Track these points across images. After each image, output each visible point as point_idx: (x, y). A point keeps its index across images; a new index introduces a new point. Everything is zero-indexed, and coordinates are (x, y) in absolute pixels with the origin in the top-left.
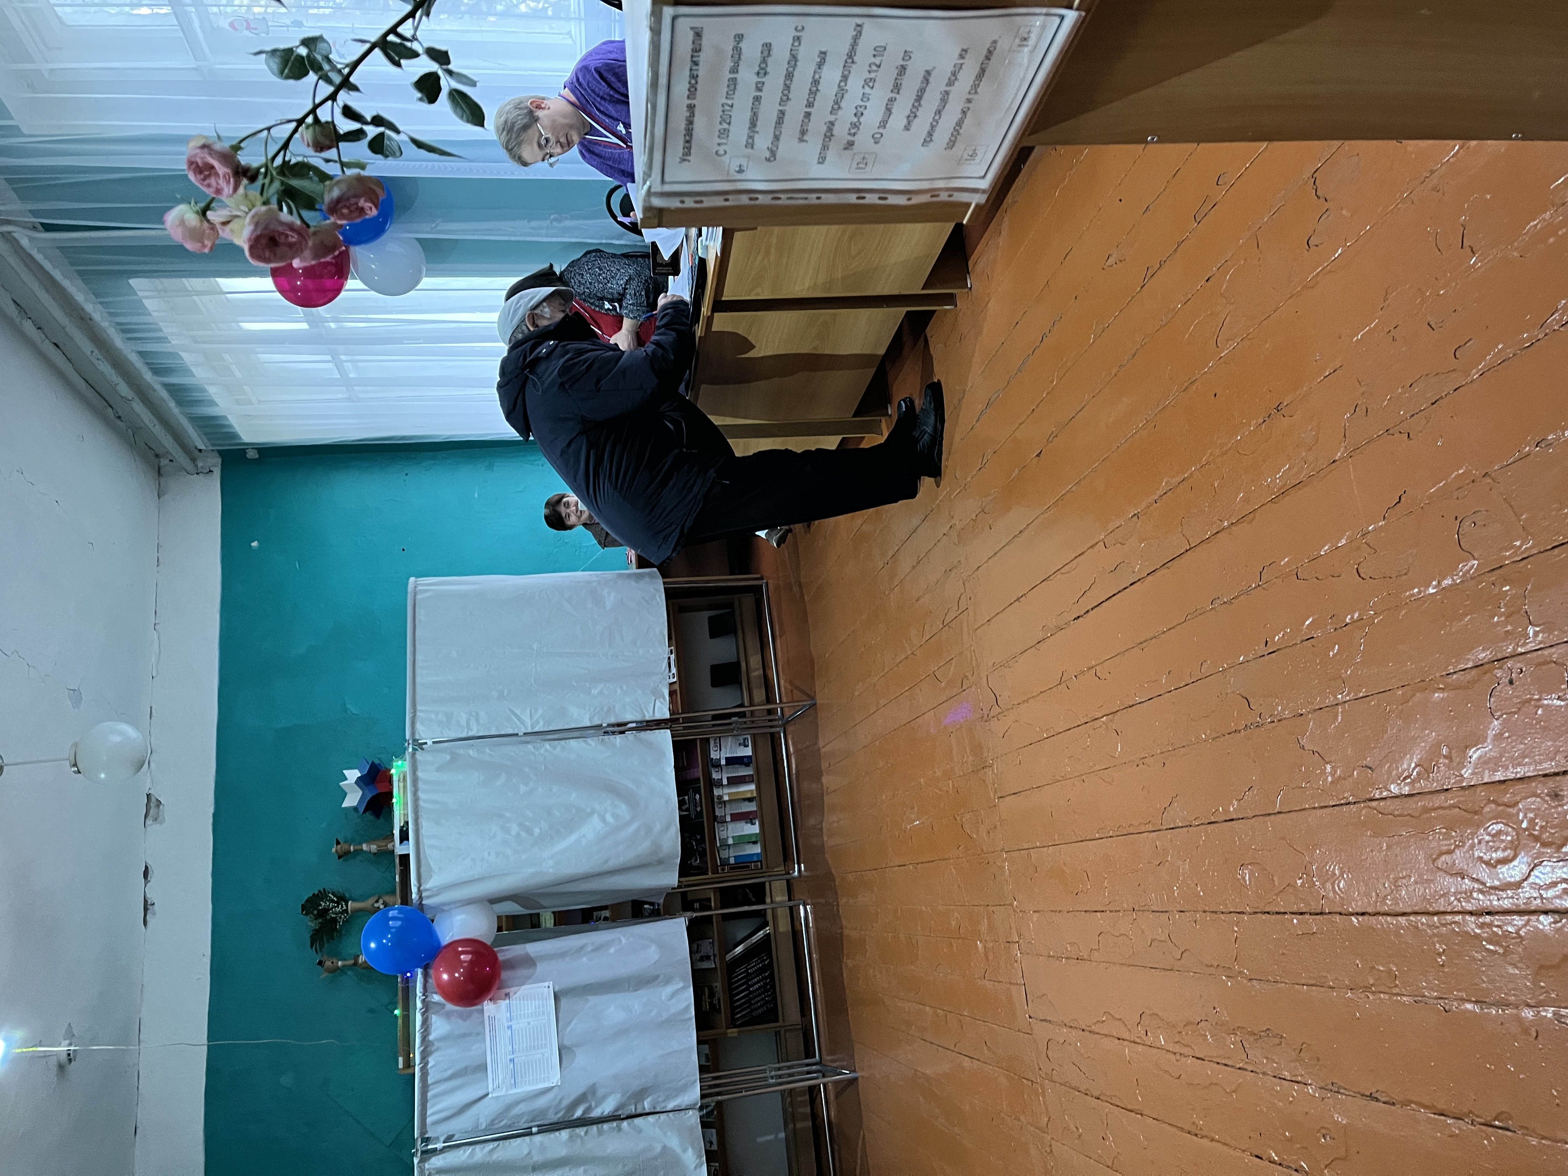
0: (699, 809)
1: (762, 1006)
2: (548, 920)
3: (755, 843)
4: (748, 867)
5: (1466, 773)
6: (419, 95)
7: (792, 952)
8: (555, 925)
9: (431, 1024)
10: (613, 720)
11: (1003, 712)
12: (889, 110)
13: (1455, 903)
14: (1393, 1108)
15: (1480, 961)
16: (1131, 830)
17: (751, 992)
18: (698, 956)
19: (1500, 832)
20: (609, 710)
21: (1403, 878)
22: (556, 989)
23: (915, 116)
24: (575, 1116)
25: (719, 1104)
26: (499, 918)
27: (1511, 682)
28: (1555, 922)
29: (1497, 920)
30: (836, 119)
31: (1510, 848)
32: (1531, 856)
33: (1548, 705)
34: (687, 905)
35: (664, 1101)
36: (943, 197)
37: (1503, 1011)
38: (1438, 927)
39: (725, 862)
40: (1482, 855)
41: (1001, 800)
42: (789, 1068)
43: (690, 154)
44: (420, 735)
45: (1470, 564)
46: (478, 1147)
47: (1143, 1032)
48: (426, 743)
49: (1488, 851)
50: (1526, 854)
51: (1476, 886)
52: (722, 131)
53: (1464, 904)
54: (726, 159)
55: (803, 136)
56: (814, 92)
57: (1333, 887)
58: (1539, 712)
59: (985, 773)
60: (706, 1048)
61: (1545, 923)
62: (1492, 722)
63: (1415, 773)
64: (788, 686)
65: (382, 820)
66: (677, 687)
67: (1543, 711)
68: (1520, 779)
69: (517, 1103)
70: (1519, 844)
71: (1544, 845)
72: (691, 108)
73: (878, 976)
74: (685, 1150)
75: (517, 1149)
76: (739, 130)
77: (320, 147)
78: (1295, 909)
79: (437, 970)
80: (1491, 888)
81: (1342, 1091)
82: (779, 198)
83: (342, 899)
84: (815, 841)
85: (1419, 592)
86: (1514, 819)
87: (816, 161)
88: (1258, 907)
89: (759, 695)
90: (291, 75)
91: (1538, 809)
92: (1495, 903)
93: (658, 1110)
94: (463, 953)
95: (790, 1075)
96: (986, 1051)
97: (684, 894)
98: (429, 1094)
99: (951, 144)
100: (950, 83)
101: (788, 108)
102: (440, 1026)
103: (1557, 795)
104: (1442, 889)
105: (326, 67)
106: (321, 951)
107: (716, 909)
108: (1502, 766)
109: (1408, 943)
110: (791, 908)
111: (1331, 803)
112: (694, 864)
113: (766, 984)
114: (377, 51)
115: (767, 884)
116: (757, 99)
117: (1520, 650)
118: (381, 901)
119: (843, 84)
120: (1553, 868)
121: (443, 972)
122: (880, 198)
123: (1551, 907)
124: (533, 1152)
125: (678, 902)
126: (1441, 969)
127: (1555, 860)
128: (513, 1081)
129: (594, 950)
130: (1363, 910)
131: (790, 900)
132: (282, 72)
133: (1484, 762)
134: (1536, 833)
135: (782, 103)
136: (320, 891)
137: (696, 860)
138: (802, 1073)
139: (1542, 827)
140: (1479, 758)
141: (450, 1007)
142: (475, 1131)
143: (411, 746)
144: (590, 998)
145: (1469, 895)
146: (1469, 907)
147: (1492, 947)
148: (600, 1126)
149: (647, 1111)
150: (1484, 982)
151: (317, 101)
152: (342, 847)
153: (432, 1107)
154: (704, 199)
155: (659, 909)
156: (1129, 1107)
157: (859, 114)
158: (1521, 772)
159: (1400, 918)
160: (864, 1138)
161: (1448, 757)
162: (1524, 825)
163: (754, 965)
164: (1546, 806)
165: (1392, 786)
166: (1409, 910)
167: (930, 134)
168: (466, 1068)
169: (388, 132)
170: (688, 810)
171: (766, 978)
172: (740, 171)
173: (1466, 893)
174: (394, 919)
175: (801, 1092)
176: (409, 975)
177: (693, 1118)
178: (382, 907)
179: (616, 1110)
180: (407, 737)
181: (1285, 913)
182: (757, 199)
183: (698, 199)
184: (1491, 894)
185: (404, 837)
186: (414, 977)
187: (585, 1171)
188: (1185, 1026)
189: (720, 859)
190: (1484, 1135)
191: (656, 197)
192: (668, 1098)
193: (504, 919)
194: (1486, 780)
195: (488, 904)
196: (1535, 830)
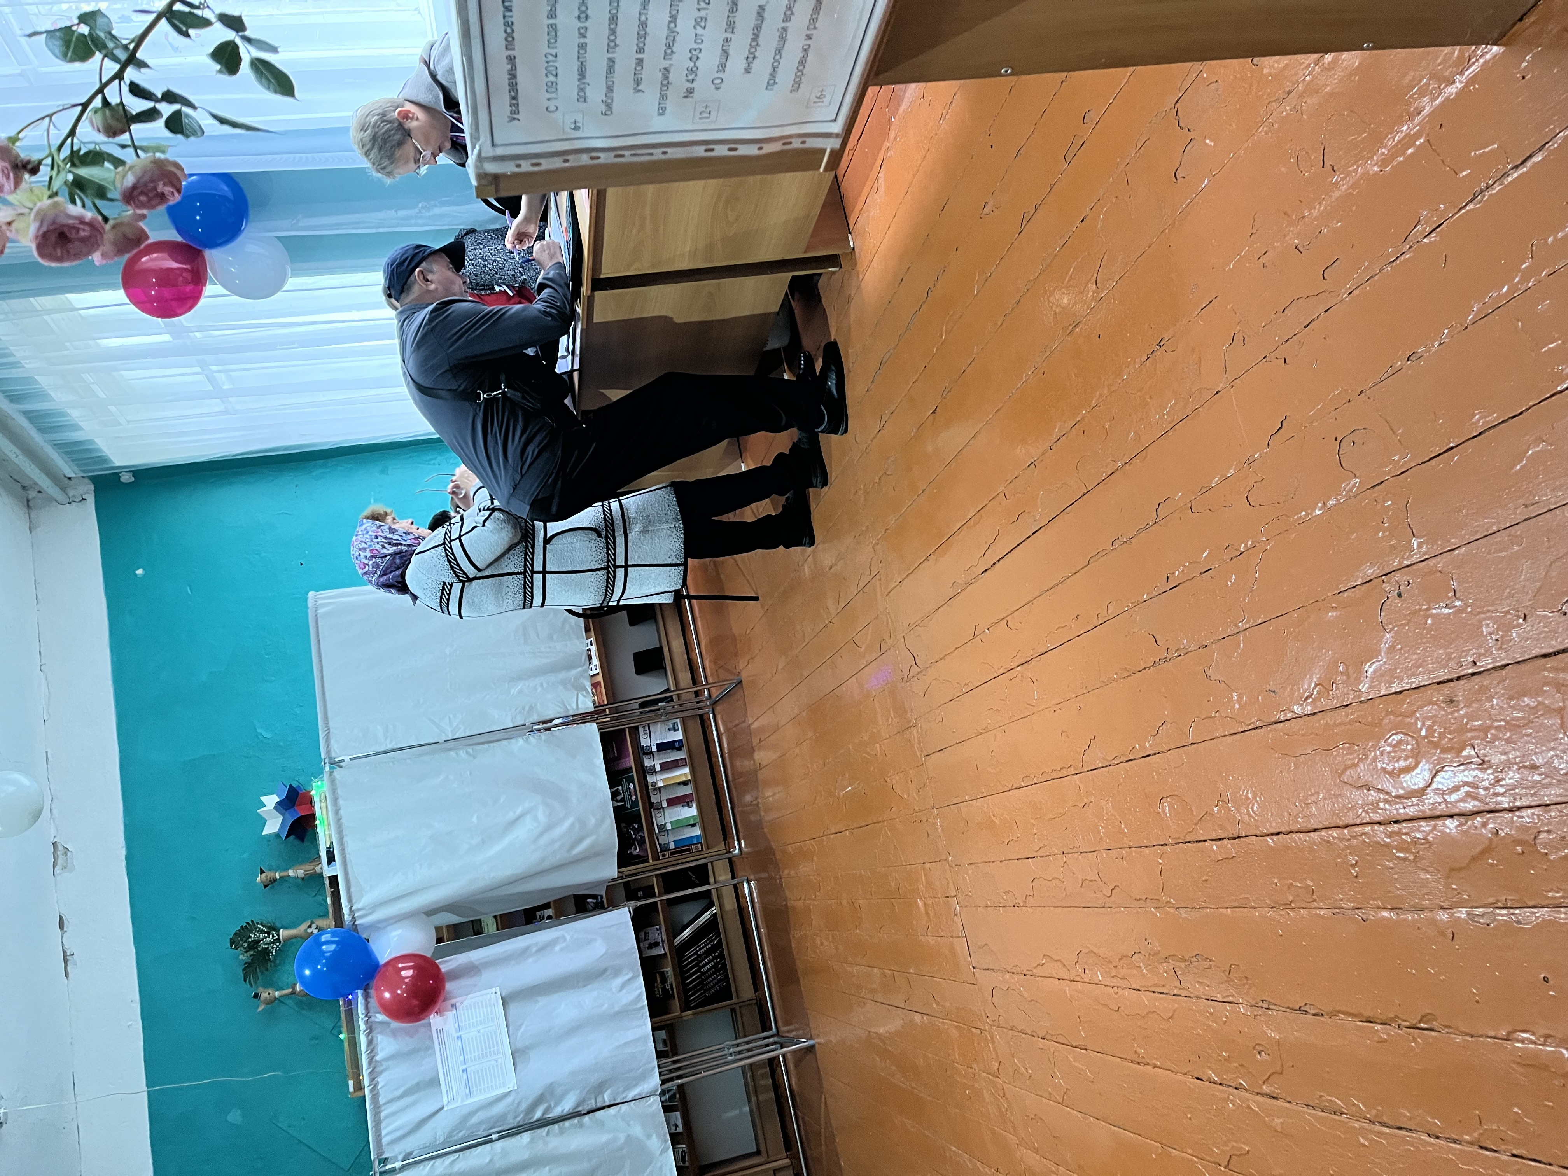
0: (634, 798)
1: (714, 985)
2: (490, 926)
3: (693, 825)
4: (689, 850)
5: (1364, 687)
6: (218, 67)
7: (741, 930)
8: (498, 930)
9: (377, 1044)
10: (535, 718)
11: (921, 672)
12: (726, 53)
13: (1363, 814)
14: (1322, 1019)
15: (1392, 868)
16: (1054, 775)
17: (703, 974)
18: (645, 945)
19: (1400, 742)
20: (531, 708)
21: (1312, 795)
22: (504, 995)
23: (754, 58)
24: (535, 1119)
25: (680, 1086)
26: (438, 929)
27: (1400, 595)
28: (1461, 825)
29: (1405, 828)
30: (671, 65)
31: (1412, 757)
32: (1433, 763)
33: (1437, 614)
34: (631, 895)
35: (624, 1091)
36: (796, 144)
37: (1419, 915)
38: (1349, 840)
39: (665, 848)
40: (1384, 766)
41: (927, 758)
42: (747, 1043)
43: (518, 113)
44: (336, 753)
45: (1352, 483)
46: (439, 1161)
47: (1081, 971)
48: (343, 761)
49: (1390, 761)
50: (1427, 762)
51: (1382, 796)
52: (550, 84)
53: (1371, 815)
54: (558, 115)
55: (638, 85)
56: (642, 36)
57: (1248, 811)
58: (1429, 621)
59: (911, 733)
60: (663, 1034)
61: (1452, 826)
62: (1385, 636)
63: (1315, 693)
64: (713, 666)
65: (307, 843)
66: (600, 678)
67: (1432, 620)
68: (1415, 688)
69: (472, 1114)
70: (1419, 752)
71: (1444, 750)
72: (511, 60)
73: (826, 943)
74: (649, 1137)
75: (479, 1157)
76: (568, 82)
77: (112, 132)
78: (1214, 836)
79: (378, 989)
80: (1397, 797)
81: (1272, 1007)
82: (622, 156)
83: (272, 928)
84: (753, 818)
85: (1307, 515)
86: (1413, 728)
87: (656, 113)
88: (1179, 838)
89: (685, 678)
90: (74, 56)
91: (1435, 716)
92: (1402, 811)
93: (619, 1101)
94: (404, 969)
95: (749, 1050)
96: (934, 1005)
97: (627, 885)
98: (383, 1115)
99: (797, 86)
100: (787, 19)
101: (617, 55)
102: (386, 1045)
103: (1452, 701)
104: (1349, 803)
105: (111, 45)
106: (256, 983)
107: (660, 895)
108: (1398, 678)
109: (1322, 858)
110: (735, 886)
111: (1240, 730)
112: (635, 853)
113: (716, 964)
114: (164, 21)
115: (709, 865)
116: (582, 46)
117: (1406, 563)
118: (314, 926)
119: (672, 25)
120: (1455, 773)
121: (385, 990)
122: (730, 149)
123: (1457, 811)
124: (495, 1158)
125: (621, 893)
126: (1356, 880)
127: (1455, 765)
128: (467, 1091)
129: (539, 951)
130: (1278, 830)
131: (733, 877)
132: (65, 55)
133: (1380, 675)
134: (1435, 739)
135: (610, 50)
136: (248, 923)
137: (636, 849)
138: (760, 1047)
139: (1440, 733)
140: (1375, 672)
141: (395, 1024)
142: (433, 1147)
143: (327, 765)
144: (539, 998)
145: (1375, 806)
146: (1377, 817)
147: (1402, 855)
148: (561, 1124)
149: (608, 1103)
150: (1398, 889)
151: (104, 81)
152: (266, 876)
153: (385, 1128)
154: (542, 161)
155: (602, 902)
156: (1074, 1045)
157: (694, 59)
158: (1416, 681)
159: (1312, 834)
160: (826, 1103)
161: (1346, 673)
162: (1423, 733)
163: (703, 946)
164: (1443, 713)
165: (1295, 707)
166: (1320, 826)
167: (773, 76)
168: (418, 1084)
169: (185, 110)
170: (623, 800)
171: (716, 958)
172: (576, 128)
173: (1373, 805)
174: (327, 943)
175: (760, 1064)
176: (350, 997)
177: (655, 1104)
178: (315, 932)
179: (577, 1106)
180: (323, 757)
181: (1205, 841)
182: (599, 158)
183: (534, 161)
184: (1397, 803)
185: (331, 859)
186: (356, 998)
187: (550, 1171)
188: (1120, 959)
189: (660, 845)
190: (1411, 1038)
191: (489, 161)
192: (628, 1088)
193: (445, 930)
194: (1383, 693)
195: (424, 916)
196: (1434, 737)
